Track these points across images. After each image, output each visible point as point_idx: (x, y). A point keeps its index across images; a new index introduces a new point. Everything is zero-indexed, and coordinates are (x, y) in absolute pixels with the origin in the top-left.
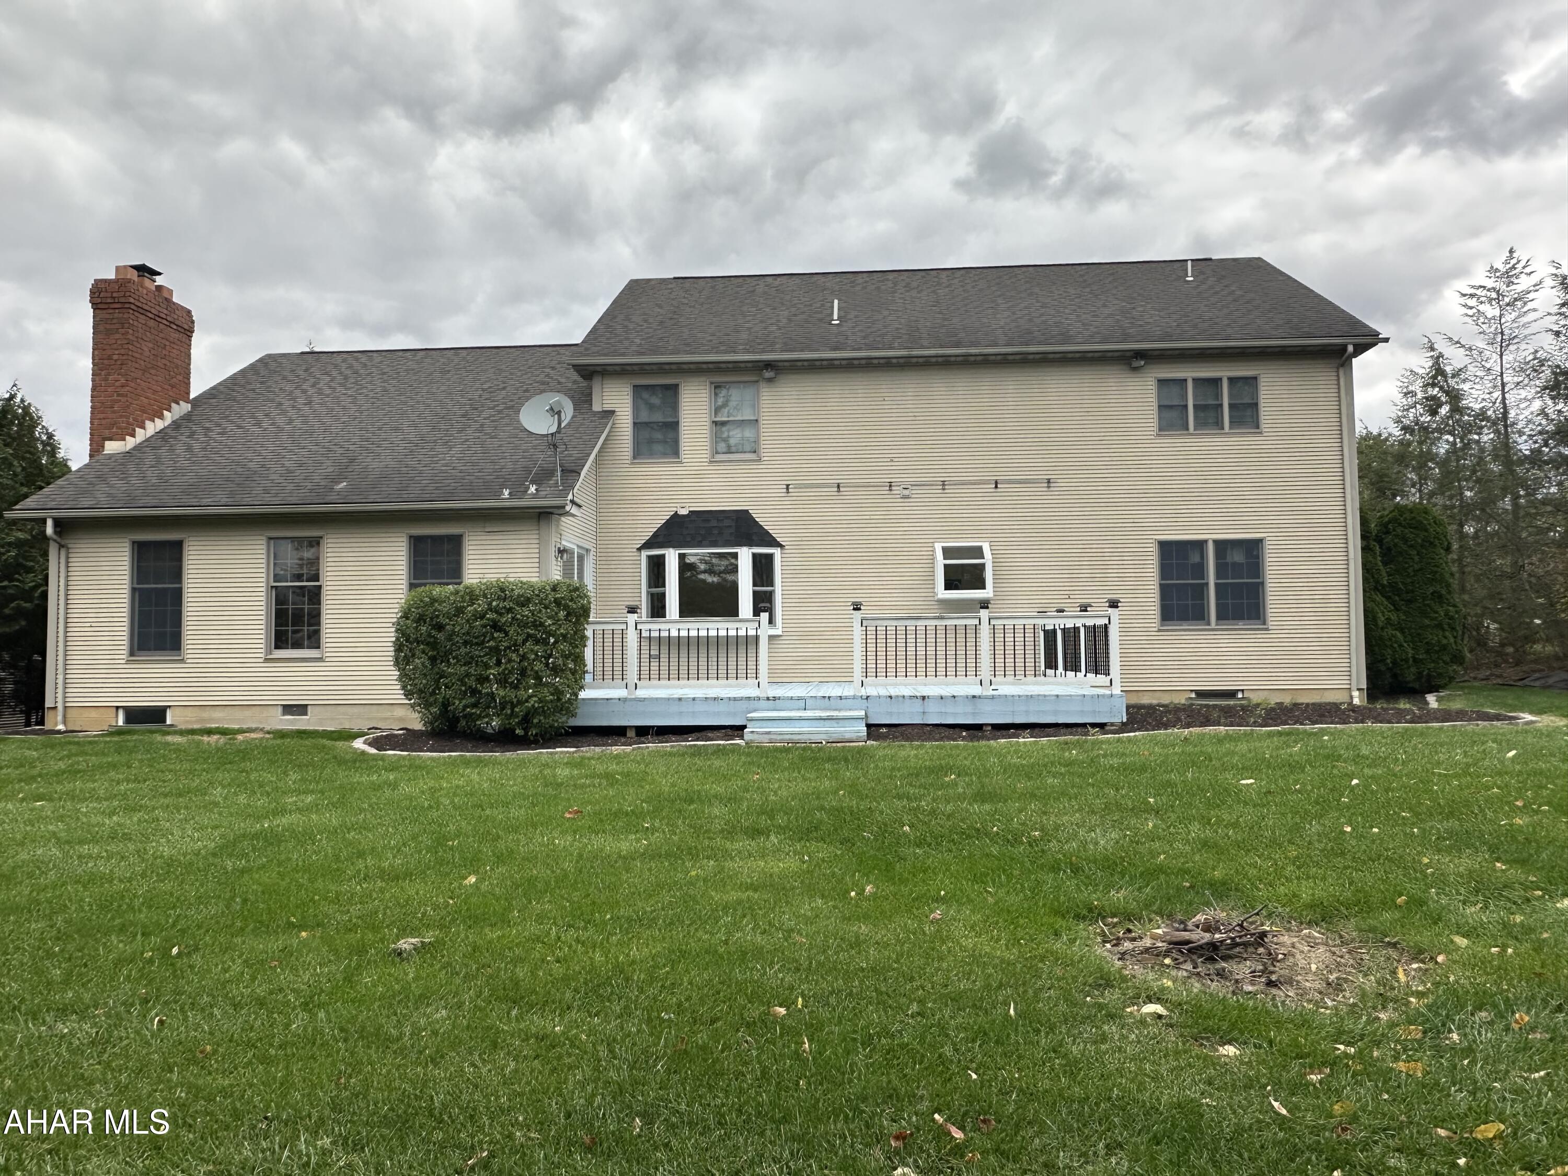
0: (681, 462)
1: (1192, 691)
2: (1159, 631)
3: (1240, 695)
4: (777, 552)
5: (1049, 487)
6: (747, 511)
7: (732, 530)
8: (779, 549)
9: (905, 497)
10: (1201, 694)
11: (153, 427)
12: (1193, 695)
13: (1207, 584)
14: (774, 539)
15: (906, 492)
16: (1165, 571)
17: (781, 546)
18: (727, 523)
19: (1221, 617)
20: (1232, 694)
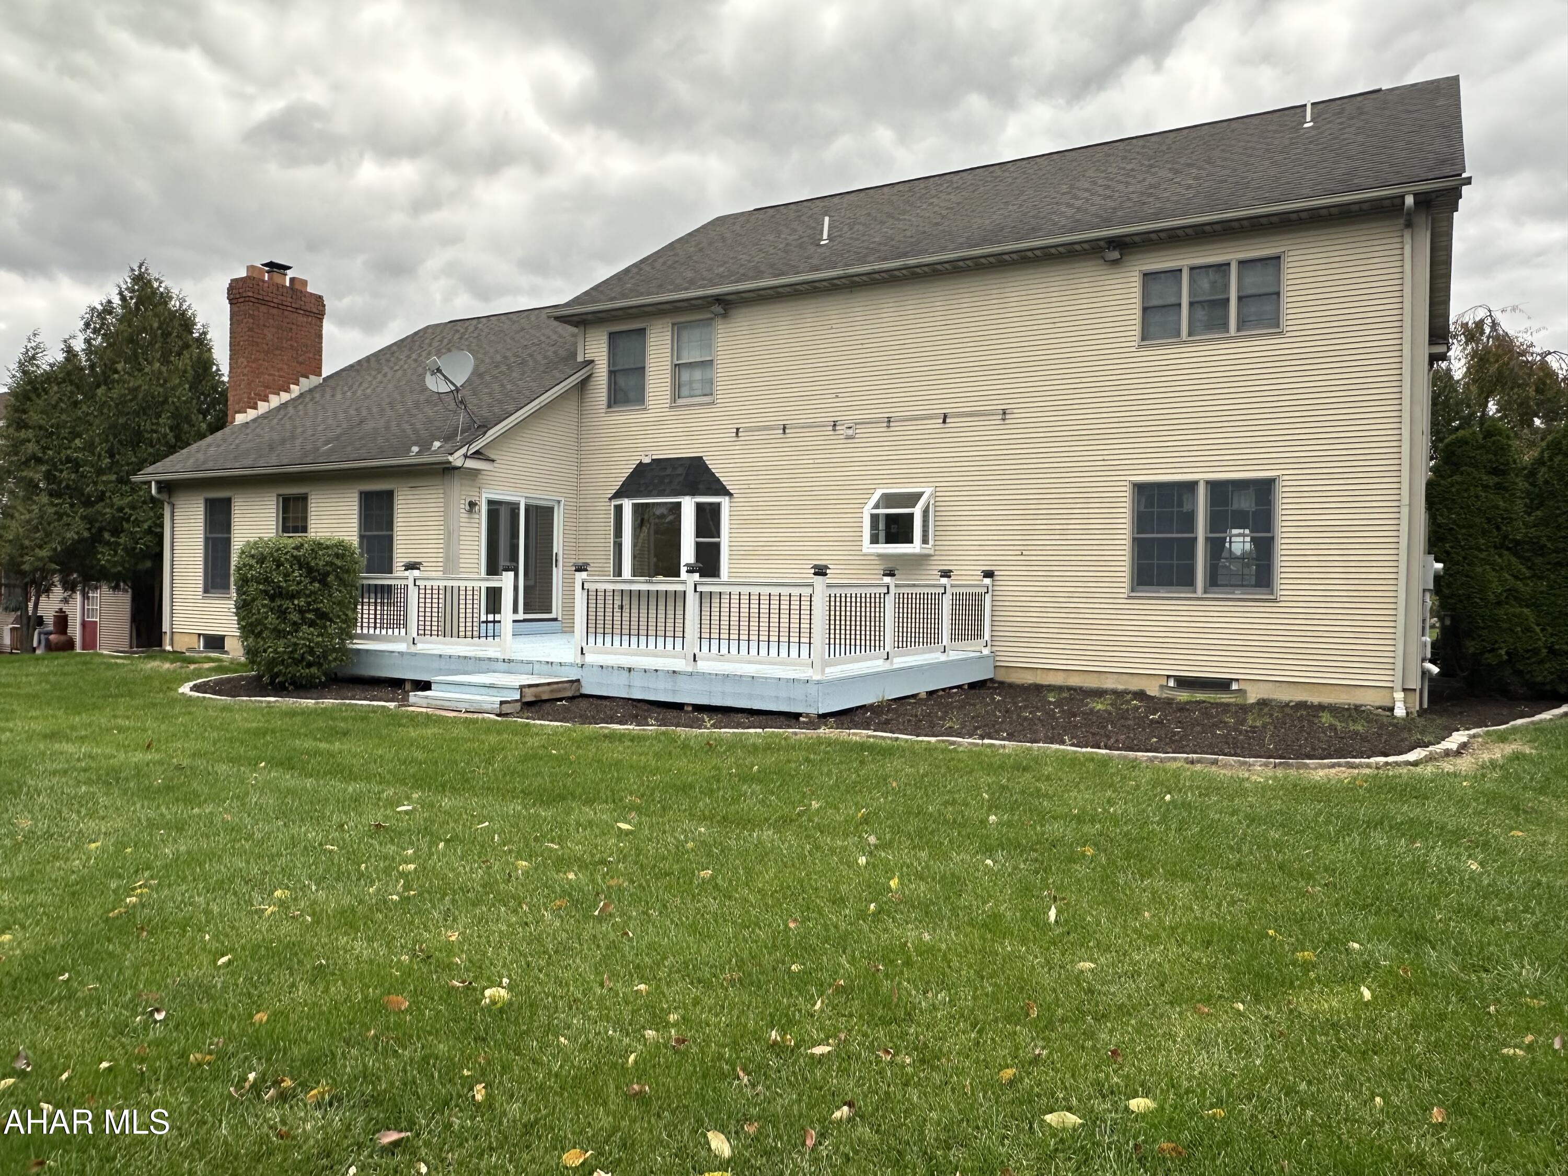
0: (645, 409)
1: (1168, 677)
2: (1129, 598)
3: (1235, 686)
4: (724, 501)
5: (1004, 419)
6: (701, 458)
7: (681, 479)
8: (727, 498)
9: (848, 437)
10: (1184, 683)
11: (275, 401)
12: (1171, 683)
13: (1196, 539)
14: (724, 487)
15: (850, 432)
16: (1142, 521)
17: (730, 494)
18: (680, 471)
19: (1213, 581)
20: (1223, 685)
